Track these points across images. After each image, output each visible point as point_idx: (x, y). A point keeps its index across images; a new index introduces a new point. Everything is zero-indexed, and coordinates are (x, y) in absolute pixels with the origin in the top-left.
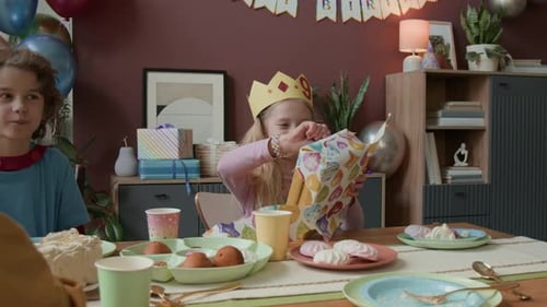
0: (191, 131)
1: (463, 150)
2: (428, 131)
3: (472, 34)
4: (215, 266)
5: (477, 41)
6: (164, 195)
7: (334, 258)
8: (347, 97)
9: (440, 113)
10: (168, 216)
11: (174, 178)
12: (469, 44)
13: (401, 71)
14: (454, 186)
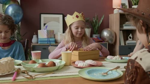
0: (54, 31)
1: (131, 36)
2: (120, 30)
3: (134, 3)
4: (47, 67)
5: (135, 4)
6: (45, 48)
7: (84, 65)
8: (97, 21)
9: (124, 25)
10: (37, 53)
11: (48, 43)
12: (133, 5)
13: (113, 13)
14: (128, 46)
